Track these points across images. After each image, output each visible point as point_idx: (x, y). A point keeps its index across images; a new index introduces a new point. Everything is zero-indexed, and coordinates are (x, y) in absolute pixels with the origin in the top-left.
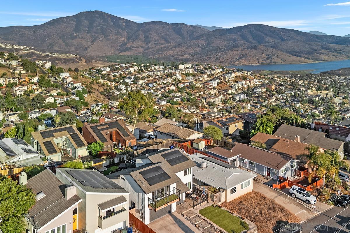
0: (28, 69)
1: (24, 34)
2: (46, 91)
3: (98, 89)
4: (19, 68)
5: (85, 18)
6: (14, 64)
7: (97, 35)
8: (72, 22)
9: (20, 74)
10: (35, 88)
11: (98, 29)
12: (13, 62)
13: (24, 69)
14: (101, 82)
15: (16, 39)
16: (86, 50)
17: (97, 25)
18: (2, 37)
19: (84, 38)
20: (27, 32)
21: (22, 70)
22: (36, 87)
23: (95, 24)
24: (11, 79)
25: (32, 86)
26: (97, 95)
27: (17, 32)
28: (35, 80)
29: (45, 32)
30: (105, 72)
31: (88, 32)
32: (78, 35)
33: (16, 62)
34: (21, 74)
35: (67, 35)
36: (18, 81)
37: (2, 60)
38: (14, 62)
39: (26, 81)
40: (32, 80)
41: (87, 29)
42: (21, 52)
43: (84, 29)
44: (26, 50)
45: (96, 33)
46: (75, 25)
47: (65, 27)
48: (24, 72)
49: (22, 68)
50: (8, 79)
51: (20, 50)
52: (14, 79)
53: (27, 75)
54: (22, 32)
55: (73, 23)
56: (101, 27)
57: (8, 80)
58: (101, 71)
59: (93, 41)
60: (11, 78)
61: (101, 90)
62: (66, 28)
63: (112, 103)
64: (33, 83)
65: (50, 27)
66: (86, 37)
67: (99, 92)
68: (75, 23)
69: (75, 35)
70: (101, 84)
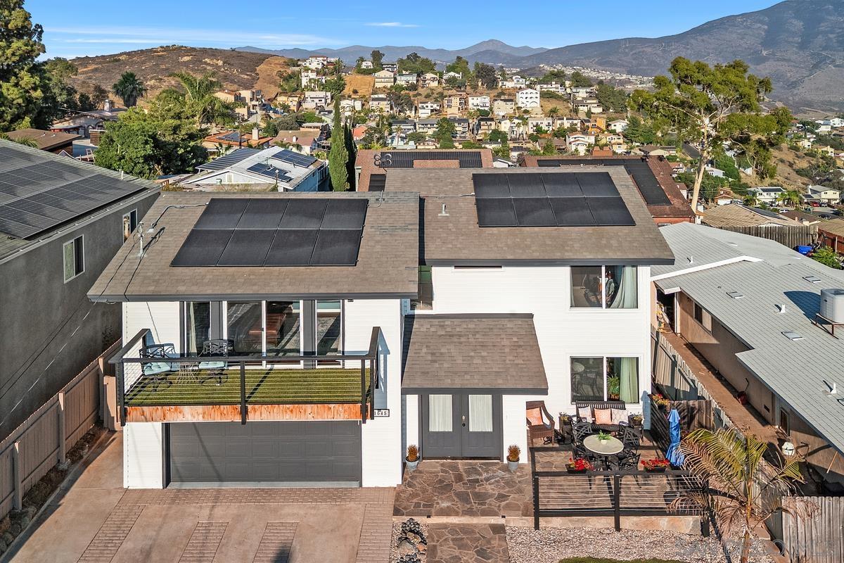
0: (607, 104)
1: (641, 54)
2: (640, 150)
3: (792, 161)
4: (588, 102)
5: (793, 15)
6: (582, 93)
7: (827, 52)
8: (759, 25)
9: (589, 113)
10: (613, 141)
11: (830, 38)
12: (578, 90)
13: (600, 104)
14: (804, 148)
15: (624, 63)
16: (794, 87)
17: (829, 29)
18: (596, 60)
19: (789, 60)
20: (649, 50)
21: (596, 105)
22: (616, 140)
23: (823, 27)
24: (565, 121)
25: (608, 138)
26: (786, 175)
27: (627, 50)
28: (619, 126)
29: (688, 49)
30: (830, 130)
31: (803, 46)
32: (773, 54)
33: (585, 90)
34: (592, 113)
35: (742, 54)
36: (579, 125)
37: (557, 85)
38: (581, 90)
39: (598, 128)
40: (613, 125)
41: (800, 40)
42: (629, 87)
43: (791, 39)
44: (641, 84)
45: (825, 49)
46: (766, 31)
47: (740, 37)
48: (600, 110)
49: (595, 101)
50: (559, 119)
51: (629, 82)
52: (571, 121)
53: (605, 116)
54: (638, 50)
55: (760, 27)
56: (839, 32)
57: (559, 122)
58: (818, 126)
59: (816, 66)
60: (565, 118)
61: (803, 164)
62: (742, 39)
63: (815, 192)
64: (614, 132)
65: (701, 38)
66: (793, 57)
67: (794, 170)
68: (766, 27)
69: (764, 53)
70: (806, 152)
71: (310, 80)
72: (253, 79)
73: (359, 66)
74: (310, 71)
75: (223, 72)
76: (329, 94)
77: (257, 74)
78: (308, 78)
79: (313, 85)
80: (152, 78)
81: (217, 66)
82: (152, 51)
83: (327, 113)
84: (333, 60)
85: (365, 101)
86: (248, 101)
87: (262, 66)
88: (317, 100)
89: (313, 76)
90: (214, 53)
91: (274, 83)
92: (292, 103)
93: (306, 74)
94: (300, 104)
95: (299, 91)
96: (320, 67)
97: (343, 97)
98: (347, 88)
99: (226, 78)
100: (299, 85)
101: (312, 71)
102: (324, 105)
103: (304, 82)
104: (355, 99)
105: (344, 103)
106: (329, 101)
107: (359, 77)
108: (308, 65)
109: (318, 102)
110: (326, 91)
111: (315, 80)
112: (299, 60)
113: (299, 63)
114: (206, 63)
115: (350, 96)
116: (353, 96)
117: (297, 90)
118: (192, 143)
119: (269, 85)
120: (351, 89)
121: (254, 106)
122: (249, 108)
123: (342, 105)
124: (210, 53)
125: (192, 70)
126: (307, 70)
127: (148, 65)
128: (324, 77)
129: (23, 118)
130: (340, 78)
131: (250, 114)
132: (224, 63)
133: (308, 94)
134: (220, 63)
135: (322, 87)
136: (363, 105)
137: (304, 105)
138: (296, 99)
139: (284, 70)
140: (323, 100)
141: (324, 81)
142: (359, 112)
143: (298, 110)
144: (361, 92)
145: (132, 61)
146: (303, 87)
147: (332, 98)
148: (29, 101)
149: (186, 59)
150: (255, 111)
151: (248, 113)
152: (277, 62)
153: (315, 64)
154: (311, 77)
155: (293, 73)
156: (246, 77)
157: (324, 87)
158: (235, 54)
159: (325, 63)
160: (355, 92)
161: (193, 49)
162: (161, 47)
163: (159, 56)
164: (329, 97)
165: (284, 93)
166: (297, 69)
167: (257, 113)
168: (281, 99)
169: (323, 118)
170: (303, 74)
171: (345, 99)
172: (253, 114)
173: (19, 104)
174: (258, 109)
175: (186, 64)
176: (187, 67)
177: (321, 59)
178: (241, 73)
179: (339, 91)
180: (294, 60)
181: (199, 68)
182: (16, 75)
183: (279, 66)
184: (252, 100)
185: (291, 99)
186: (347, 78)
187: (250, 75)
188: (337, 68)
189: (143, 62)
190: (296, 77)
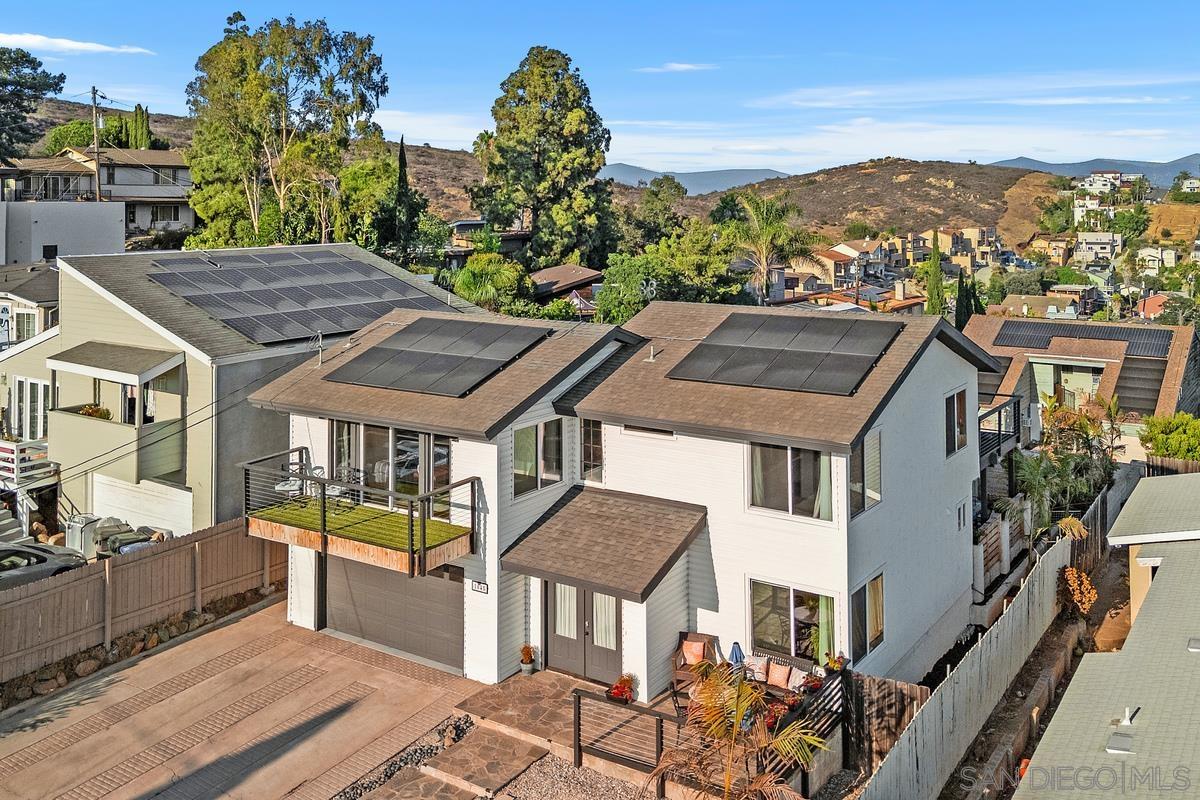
71: (1088, 212)
72: (998, 210)
73: (1177, 187)
74: (1088, 198)
75: (953, 199)
76: (1118, 237)
77: (1005, 203)
78: (1084, 209)
79: (1092, 221)
80: (854, 209)
81: (945, 190)
82: (858, 166)
83: (1099, 269)
84: (1132, 177)
85: (1184, 250)
86: (974, 245)
87: (1013, 189)
88: (1097, 248)
89: (1093, 205)
90: (942, 168)
91: (1030, 217)
92: (1055, 251)
93: (1081, 202)
94: (1069, 253)
95: (1069, 231)
96: (1107, 189)
97: (1145, 244)
98: (1152, 227)
99: (957, 209)
100: (1069, 221)
101: (1093, 197)
102: (1109, 256)
103: (1079, 215)
104: (1165, 247)
105: (1144, 253)
106: (1118, 249)
107: (1176, 207)
108: (1087, 186)
109: (1099, 250)
110: (1114, 232)
111: (1097, 213)
112: (1072, 179)
113: (1074, 183)
114: (930, 185)
115: (1156, 242)
116: (1161, 242)
117: (1067, 228)
118: (722, 290)
119: (1022, 221)
120: (1160, 229)
121: (984, 254)
122: (973, 258)
123: (1140, 256)
124: (938, 169)
125: (910, 196)
126: (1084, 194)
127: (851, 188)
128: (1112, 208)
129: (573, 251)
130: (1141, 210)
131: (976, 266)
132: (956, 185)
133: (1082, 236)
134: (951, 184)
135: (1107, 224)
136: (1179, 258)
137: (1077, 256)
138: (1063, 245)
139: (1046, 195)
140: (1108, 247)
141: (1112, 214)
142: (1172, 271)
143: (1065, 263)
144: (1177, 235)
145: (831, 183)
146: (1076, 224)
147: (1124, 244)
148: (581, 230)
149: (903, 178)
150: (984, 262)
151: (973, 266)
152: (1037, 182)
153: (1098, 185)
154: (1091, 207)
155: (1062, 201)
156: (987, 207)
157: (1110, 225)
158: (974, 170)
159: (1118, 183)
160: (1167, 234)
161: (915, 163)
162: (872, 161)
163: (866, 175)
164: (1119, 242)
165: (1045, 234)
166: (1068, 193)
167: (987, 265)
168: (1039, 245)
169: (1092, 277)
170: (1076, 202)
171: (1146, 246)
172: (980, 267)
173: (569, 233)
174: (989, 258)
175: (902, 186)
176: (904, 191)
177: (1110, 176)
178: (981, 200)
179: (1137, 233)
180: (1067, 179)
181: (920, 193)
182: (569, 195)
183: (1040, 189)
184: (980, 243)
185: (1054, 244)
186: (1153, 209)
187: (994, 205)
188: (1138, 192)
189: (845, 185)
190: (1065, 206)
